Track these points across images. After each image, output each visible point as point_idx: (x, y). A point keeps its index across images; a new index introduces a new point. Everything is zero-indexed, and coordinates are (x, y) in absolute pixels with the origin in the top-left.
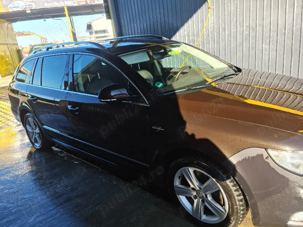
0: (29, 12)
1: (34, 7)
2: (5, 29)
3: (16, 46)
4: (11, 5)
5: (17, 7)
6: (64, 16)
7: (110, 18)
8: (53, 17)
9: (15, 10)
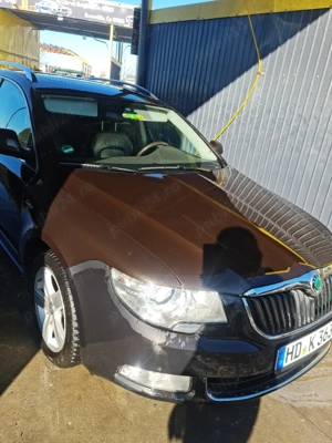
0: (60, 19)
1: (70, 14)
2: (26, 35)
3: (36, 64)
4: (39, 4)
5: (46, 9)
6: (108, 38)
7: (136, 53)
8: (95, 36)
9: (43, 11)
